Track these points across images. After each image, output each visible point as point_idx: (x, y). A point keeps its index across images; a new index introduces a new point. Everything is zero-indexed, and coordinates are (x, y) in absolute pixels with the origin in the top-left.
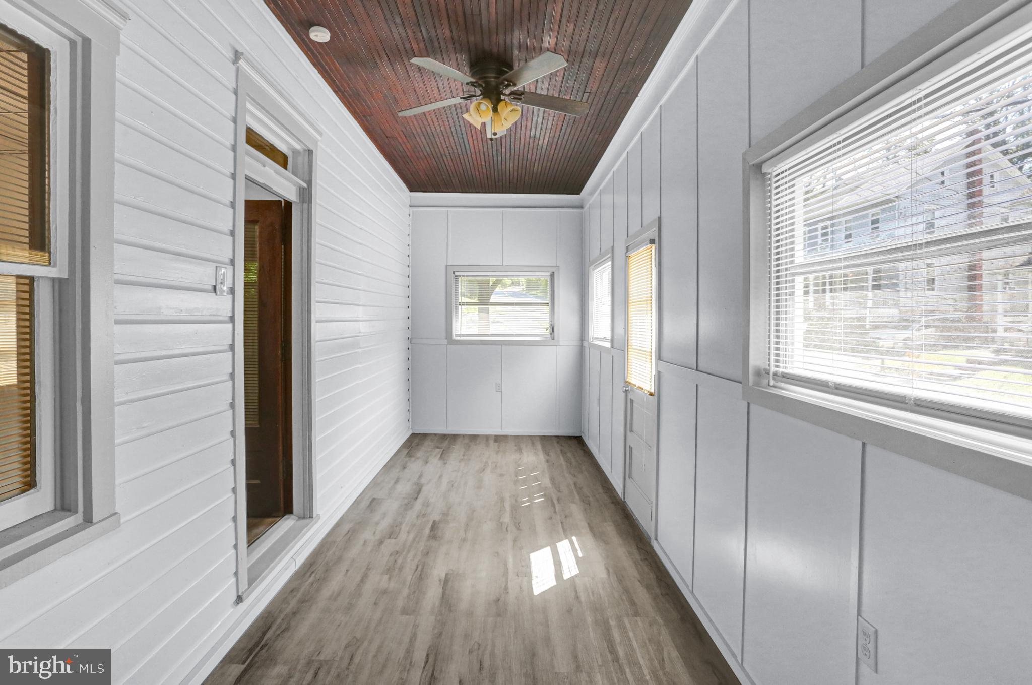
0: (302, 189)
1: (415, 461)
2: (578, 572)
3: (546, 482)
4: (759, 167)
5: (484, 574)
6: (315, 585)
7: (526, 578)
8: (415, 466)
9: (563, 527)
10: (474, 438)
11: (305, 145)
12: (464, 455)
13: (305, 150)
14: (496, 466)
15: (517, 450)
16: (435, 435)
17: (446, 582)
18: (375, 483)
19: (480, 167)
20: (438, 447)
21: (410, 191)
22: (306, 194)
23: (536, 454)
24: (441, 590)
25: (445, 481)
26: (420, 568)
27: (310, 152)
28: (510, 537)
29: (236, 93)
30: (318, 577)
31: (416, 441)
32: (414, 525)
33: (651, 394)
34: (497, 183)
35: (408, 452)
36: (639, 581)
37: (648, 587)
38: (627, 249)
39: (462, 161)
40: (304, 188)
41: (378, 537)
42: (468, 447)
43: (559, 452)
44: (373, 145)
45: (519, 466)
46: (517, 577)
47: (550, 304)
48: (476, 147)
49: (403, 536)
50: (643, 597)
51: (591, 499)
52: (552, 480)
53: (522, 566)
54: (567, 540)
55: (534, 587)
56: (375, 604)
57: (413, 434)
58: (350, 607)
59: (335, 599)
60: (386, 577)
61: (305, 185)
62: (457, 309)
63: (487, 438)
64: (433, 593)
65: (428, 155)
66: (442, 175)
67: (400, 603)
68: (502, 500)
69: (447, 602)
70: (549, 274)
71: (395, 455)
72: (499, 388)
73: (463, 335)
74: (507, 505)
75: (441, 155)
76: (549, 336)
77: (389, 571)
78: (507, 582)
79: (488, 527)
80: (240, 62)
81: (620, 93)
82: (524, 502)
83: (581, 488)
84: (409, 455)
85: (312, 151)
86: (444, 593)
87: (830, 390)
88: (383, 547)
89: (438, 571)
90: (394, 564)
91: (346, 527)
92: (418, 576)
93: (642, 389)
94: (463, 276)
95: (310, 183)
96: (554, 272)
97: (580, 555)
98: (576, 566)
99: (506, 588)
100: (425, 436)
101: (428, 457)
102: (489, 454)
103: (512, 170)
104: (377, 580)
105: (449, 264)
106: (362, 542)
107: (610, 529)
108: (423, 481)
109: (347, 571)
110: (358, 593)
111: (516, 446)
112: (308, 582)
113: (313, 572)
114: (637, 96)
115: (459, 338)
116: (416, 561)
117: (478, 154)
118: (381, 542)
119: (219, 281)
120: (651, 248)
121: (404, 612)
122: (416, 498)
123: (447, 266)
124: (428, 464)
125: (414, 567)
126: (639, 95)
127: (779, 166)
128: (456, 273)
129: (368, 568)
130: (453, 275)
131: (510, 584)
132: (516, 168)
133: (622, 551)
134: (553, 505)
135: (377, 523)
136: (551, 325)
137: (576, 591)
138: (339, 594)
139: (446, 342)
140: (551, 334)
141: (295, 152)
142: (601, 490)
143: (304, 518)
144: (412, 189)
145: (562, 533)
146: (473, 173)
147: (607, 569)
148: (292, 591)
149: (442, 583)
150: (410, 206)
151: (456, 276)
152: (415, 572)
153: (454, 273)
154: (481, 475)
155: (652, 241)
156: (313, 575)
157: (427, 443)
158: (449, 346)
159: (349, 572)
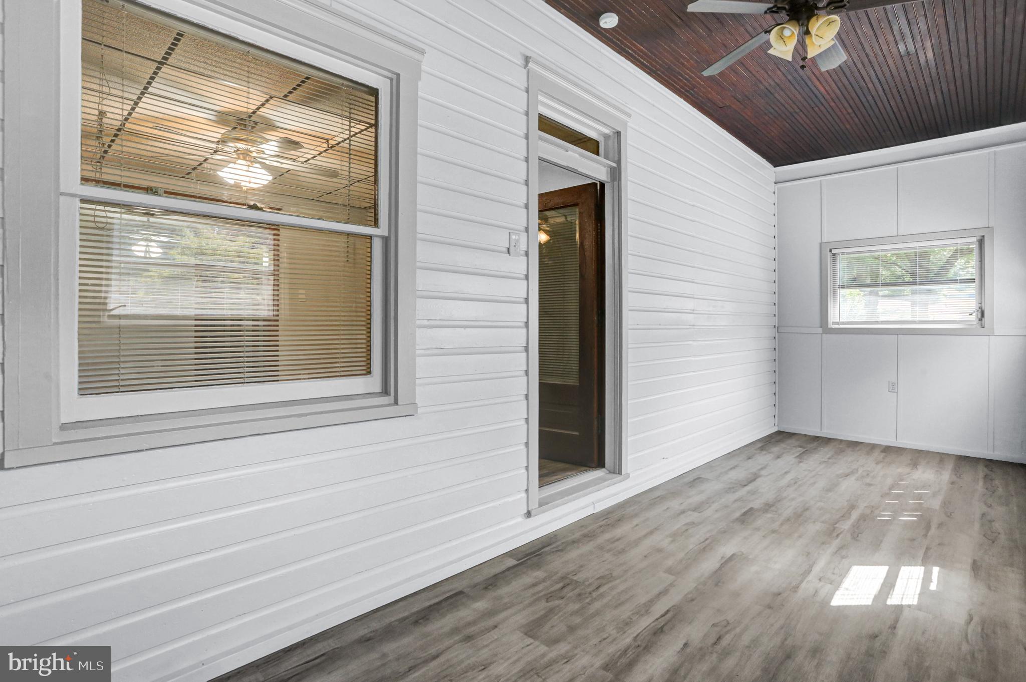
0: (612, 169)
1: (766, 454)
2: (915, 603)
3: (935, 503)
5: (778, 566)
6: (603, 527)
7: (829, 586)
8: (763, 459)
9: (926, 553)
10: (854, 445)
11: (613, 128)
12: (829, 458)
13: (614, 133)
14: (868, 475)
15: (910, 464)
16: (805, 435)
17: (728, 561)
18: (709, 466)
19: (848, 117)
20: (801, 447)
21: (775, 167)
22: (616, 173)
23: (938, 472)
24: (718, 565)
25: (789, 477)
26: (707, 542)
27: (618, 134)
28: (836, 543)
29: (527, 92)
30: (609, 523)
31: (779, 438)
32: (726, 507)
34: (883, 134)
35: (762, 446)
39: (819, 113)
40: (614, 168)
41: (682, 507)
42: (842, 451)
43: (980, 476)
44: (709, 120)
45: (901, 480)
46: (818, 581)
47: (977, 280)
48: (830, 92)
49: (709, 512)
52: (945, 504)
53: (833, 574)
54: (923, 568)
55: (835, 597)
56: (645, 557)
57: (778, 431)
58: (622, 551)
59: (613, 542)
60: (670, 539)
61: (614, 165)
62: (835, 293)
63: (872, 447)
64: (709, 565)
65: (775, 117)
66: (803, 139)
67: (670, 562)
68: (852, 507)
69: (718, 577)
70: (975, 240)
71: (746, 446)
72: (893, 387)
73: (843, 323)
74: (855, 515)
75: (791, 114)
76: (976, 322)
77: (675, 536)
78: (802, 581)
79: (813, 528)
80: (529, 65)
82: (884, 515)
83: (991, 521)
84: (762, 449)
85: (620, 132)
86: (720, 569)
88: (682, 516)
89: (727, 549)
90: (684, 532)
91: (658, 493)
92: (702, 548)
94: (843, 253)
95: (619, 162)
96: (983, 236)
97: (933, 587)
98: (917, 596)
99: (796, 588)
100: (791, 435)
101: (783, 453)
102: (866, 463)
103: (896, 110)
104: (659, 539)
105: (823, 241)
106: (666, 508)
108: (763, 473)
109: (637, 525)
110: (637, 542)
111: (911, 460)
112: (598, 524)
113: (607, 518)
115: (837, 326)
116: (708, 535)
117: (837, 101)
118: (683, 512)
119: (513, 244)
121: (669, 571)
122: (745, 486)
123: (821, 244)
124: (779, 460)
125: (702, 539)
128: (834, 251)
129: (656, 529)
130: (829, 254)
131: (803, 585)
132: (901, 105)
134: (928, 527)
135: (689, 497)
136: (980, 307)
137: (896, 621)
138: (618, 540)
139: (820, 330)
140: (980, 319)
141: (607, 137)
143: (614, 473)
144: (776, 164)
145: (921, 558)
146: (843, 127)
148: (582, 526)
149: (723, 561)
150: (775, 183)
151: (834, 255)
152: (700, 544)
153: (831, 251)
154: (840, 479)
156: (606, 520)
157: (793, 441)
158: (824, 335)
159: (637, 527)
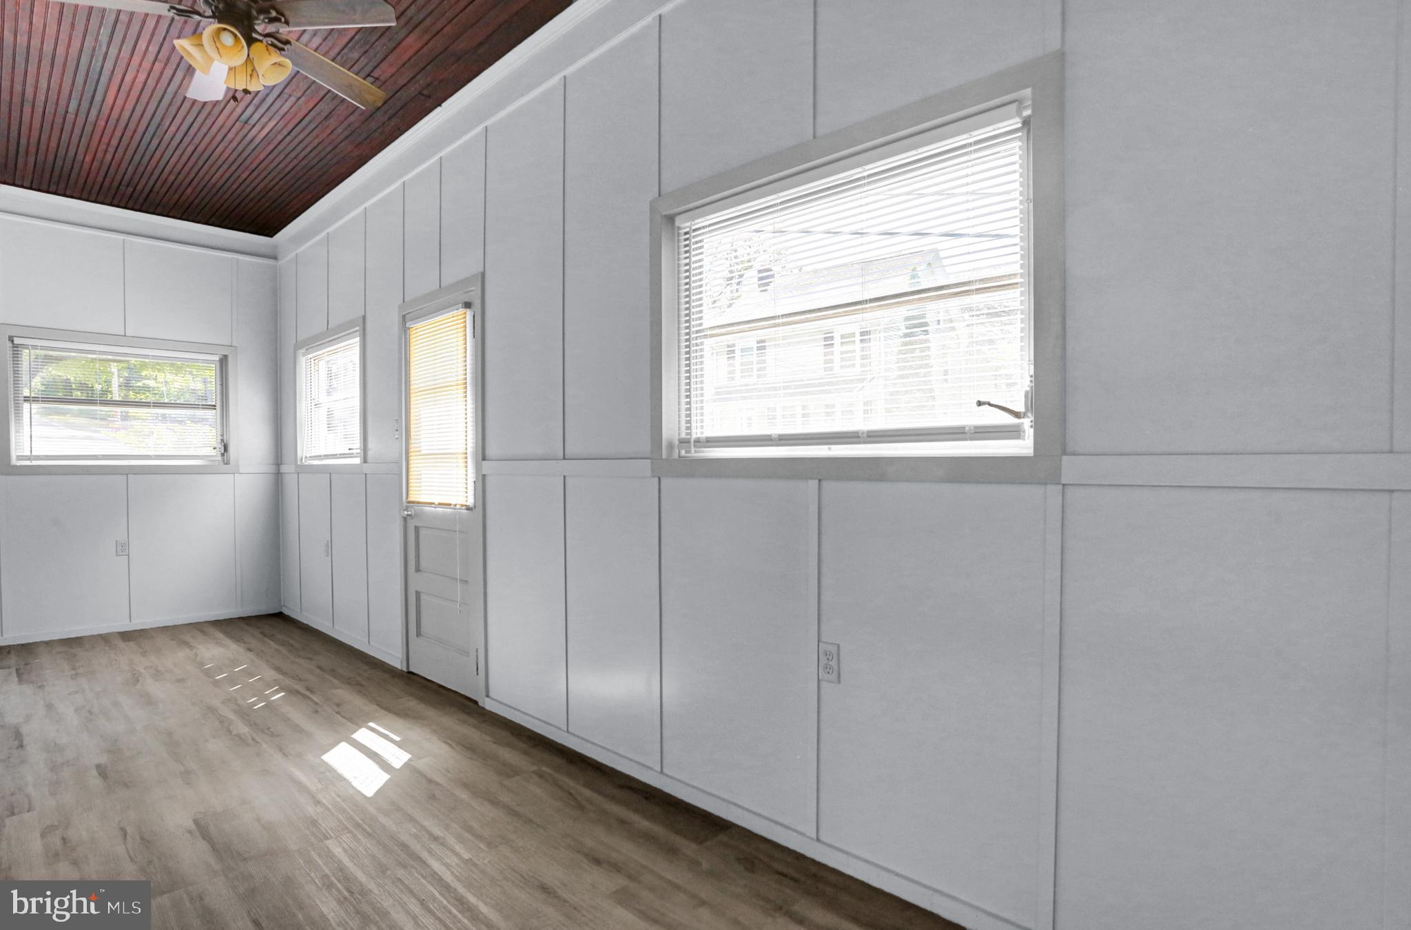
2: (410, 756)
3: (271, 674)
4: (671, 219)
5: (264, 800)
9: (343, 717)
14: (156, 671)
15: (180, 645)
17: (202, 829)
23: (219, 644)
24: (202, 842)
26: (131, 830)
28: (267, 747)
33: (468, 508)
36: (495, 743)
37: (509, 745)
38: (404, 319)
43: (260, 636)
45: (201, 663)
47: (218, 407)
50: (509, 756)
51: (358, 679)
52: (277, 669)
54: (363, 728)
63: (102, 638)
64: (191, 849)
68: (211, 709)
69: (227, 851)
70: (217, 358)
72: (123, 549)
73: (38, 457)
74: (228, 713)
76: (220, 458)
79: (216, 745)
81: (420, 93)
82: (254, 704)
83: (333, 671)
86: (211, 845)
87: (774, 443)
89: (174, 820)
92: (138, 840)
93: (450, 505)
96: (226, 357)
97: (396, 739)
98: (400, 750)
107: (412, 703)
111: (171, 639)
114: (440, 105)
115: (23, 463)
116: (115, 824)
120: (465, 313)
125: (119, 832)
126: (443, 105)
127: (697, 221)
128: (16, 340)
130: (9, 344)
133: (451, 721)
134: (306, 697)
136: (222, 440)
137: (425, 777)
140: (223, 455)
142: (366, 667)
145: (349, 723)
147: (444, 742)
149: (197, 834)
151: (16, 346)
152: (125, 838)
153: (11, 338)
154: (138, 686)
155: (468, 305)
158: (2, 478)
